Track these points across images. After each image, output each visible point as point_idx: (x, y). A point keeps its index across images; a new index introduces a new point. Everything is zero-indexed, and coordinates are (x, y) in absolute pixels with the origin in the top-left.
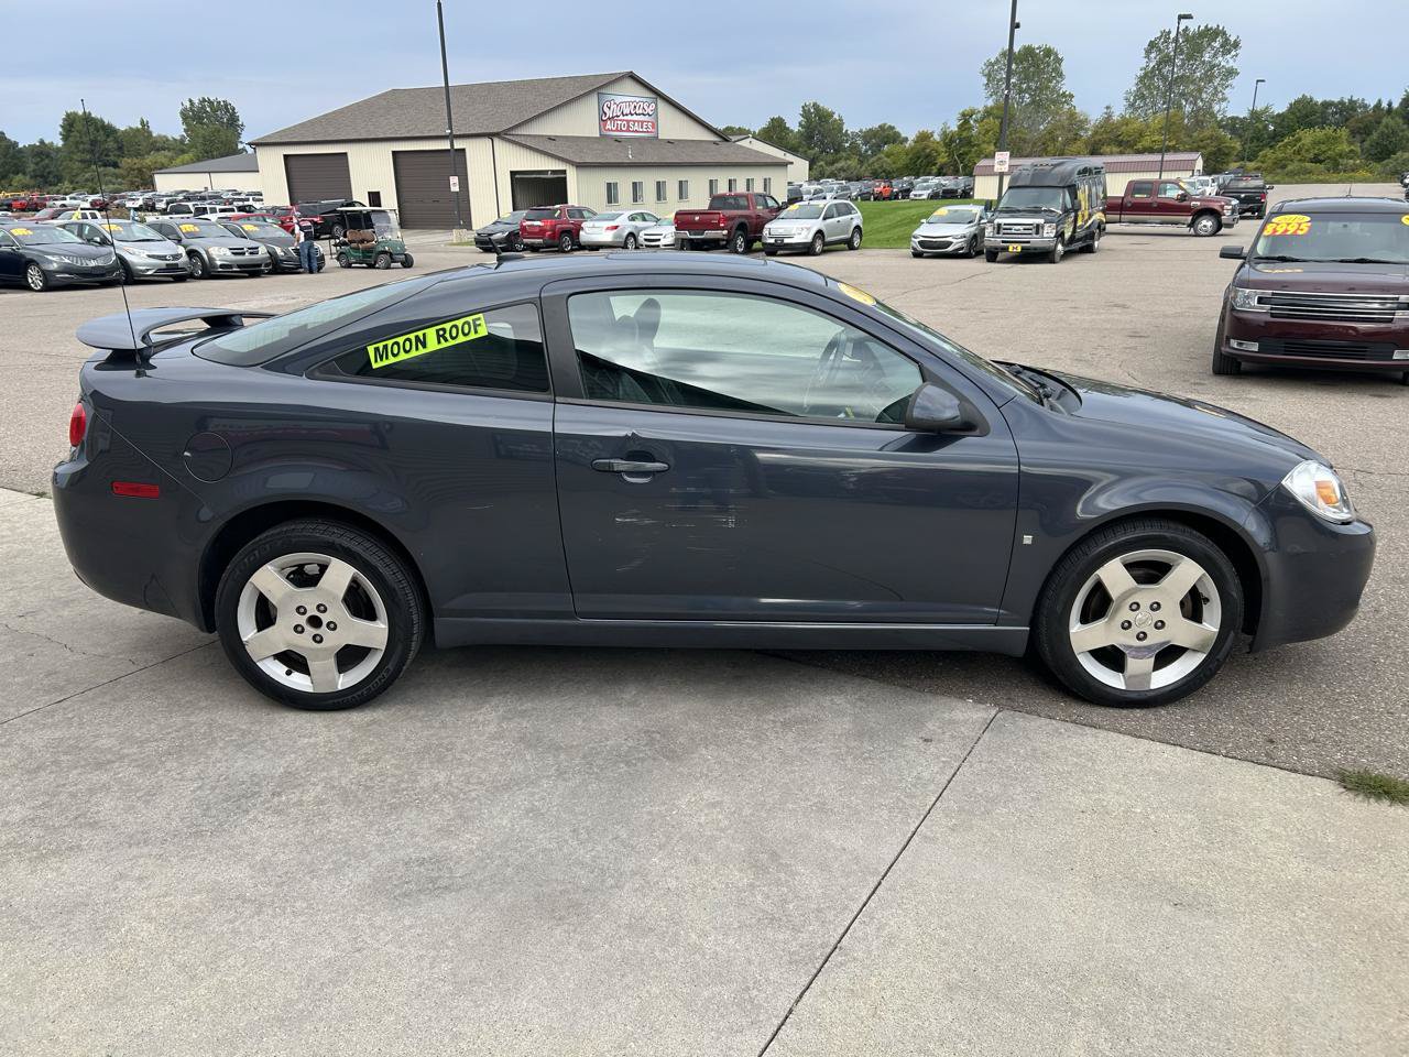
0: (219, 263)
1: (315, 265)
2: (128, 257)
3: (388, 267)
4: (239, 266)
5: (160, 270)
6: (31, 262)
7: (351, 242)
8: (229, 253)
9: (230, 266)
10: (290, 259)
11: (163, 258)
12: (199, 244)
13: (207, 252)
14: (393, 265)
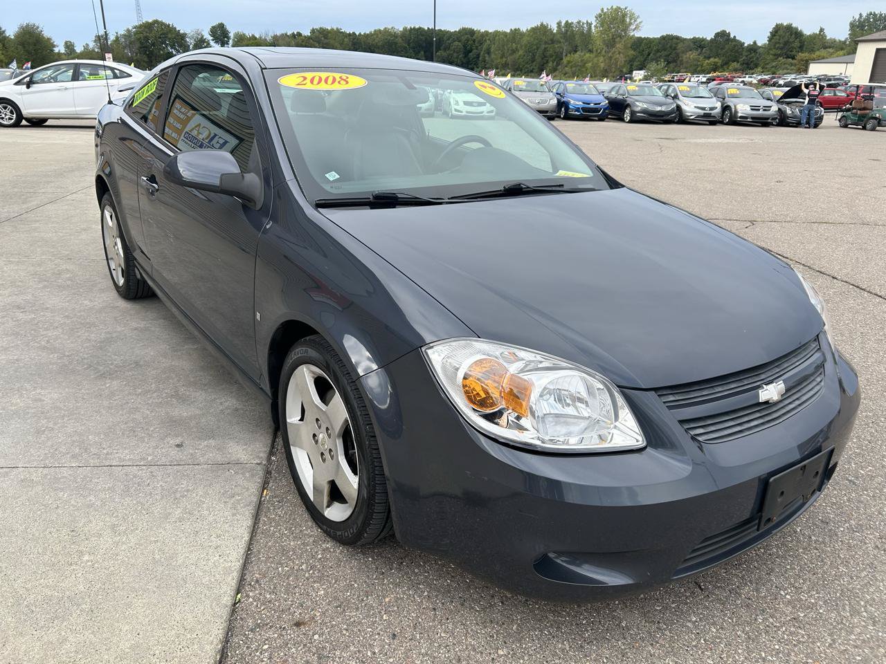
0: (740, 115)
1: (813, 121)
2: (684, 107)
3: (873, 129)
4: (752, 118)
5: (698, 116)
6: (628, 105)
7: (853, 109)
8: (749, 109)
9: (746, 118)
10: (795, 117)
11: (703, 109)
12: (732, 102)
13: (735, 107)
14: (878, 128)
